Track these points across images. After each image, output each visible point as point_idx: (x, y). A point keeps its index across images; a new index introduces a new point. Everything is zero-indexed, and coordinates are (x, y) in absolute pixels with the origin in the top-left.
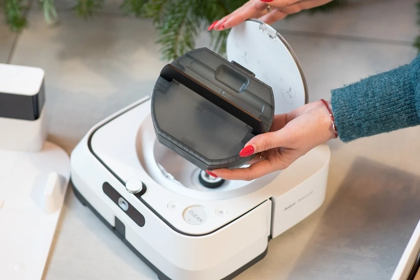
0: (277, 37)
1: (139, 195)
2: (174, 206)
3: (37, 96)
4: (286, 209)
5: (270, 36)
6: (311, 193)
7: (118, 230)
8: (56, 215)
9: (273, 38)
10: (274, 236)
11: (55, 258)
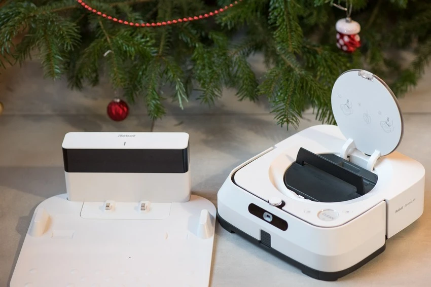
0: (374, 78)
1: (281, 206)
2: (309, 212)
3: (186, 149)
4: (397, 211)
5: (368, 79)
6: (414, 200)
7: (264, 242)
8: (211, 240)
9: (371, 80)
10: (389, 237)
11: (216, 267)
